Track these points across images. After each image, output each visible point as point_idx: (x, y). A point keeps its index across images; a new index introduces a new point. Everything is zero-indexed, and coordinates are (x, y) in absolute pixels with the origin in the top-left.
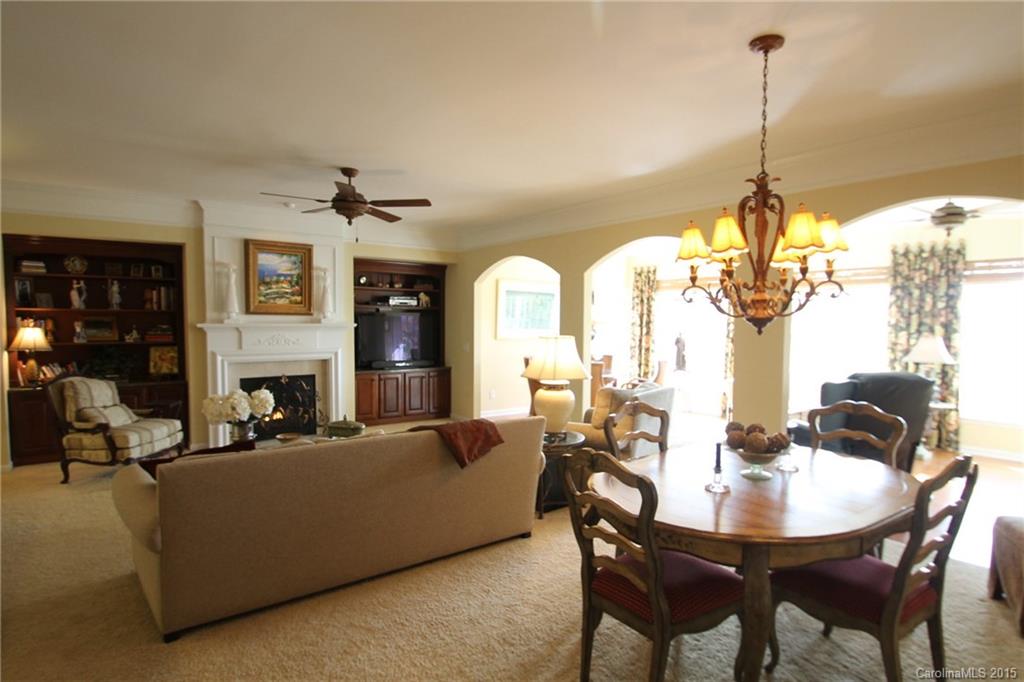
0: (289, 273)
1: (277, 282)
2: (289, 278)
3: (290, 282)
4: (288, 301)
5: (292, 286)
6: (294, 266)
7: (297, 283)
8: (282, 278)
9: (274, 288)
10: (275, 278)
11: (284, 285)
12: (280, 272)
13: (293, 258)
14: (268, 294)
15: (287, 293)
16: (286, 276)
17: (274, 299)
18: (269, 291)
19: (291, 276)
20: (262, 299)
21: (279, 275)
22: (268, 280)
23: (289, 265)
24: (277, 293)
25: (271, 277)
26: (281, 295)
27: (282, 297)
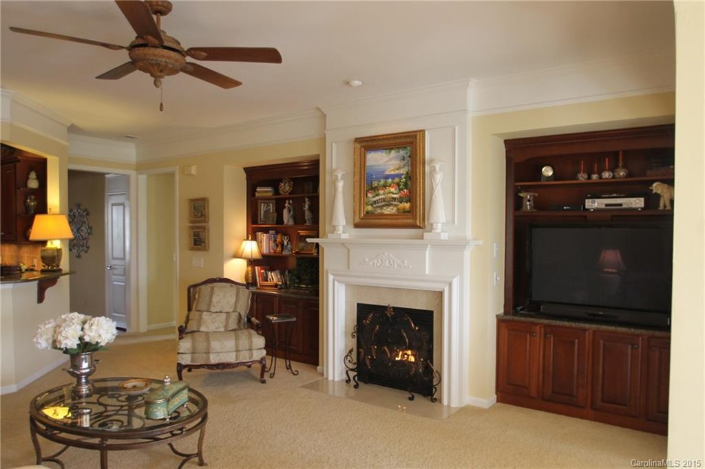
0: (397, 172)
1: (385, 186)
2: (397, 180)
3: (398, 185)
4: (395, 209)
5: (401, 190)
6: (403, 163)
7: (406, 185)
8: (390, 180)
9: (382, 194)
10: (382, 182)
11: (392, 190)
12: (387, 173)
13: (402, 152)
14: (375, 202)
15: (394, 199)
16: (393, 177)
17: (381, 207)
18: (377, 198)
19: (399, 176)
20: (369, 208)
21: (387, 177)
22: (375, 184)
23: (397, 163)
24: (384, 200)
25: (378, 179)
26: (388, 203)
27: (389, 205)
